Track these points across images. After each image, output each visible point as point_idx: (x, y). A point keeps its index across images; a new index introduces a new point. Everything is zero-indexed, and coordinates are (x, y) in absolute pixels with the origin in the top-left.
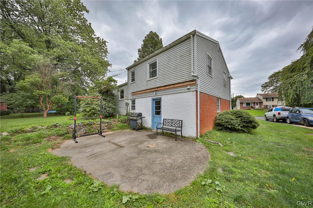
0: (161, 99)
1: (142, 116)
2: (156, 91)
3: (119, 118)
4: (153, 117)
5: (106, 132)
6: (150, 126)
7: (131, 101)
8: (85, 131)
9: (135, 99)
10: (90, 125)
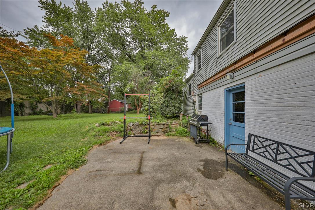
0: (244, 87)
1: (209, 121)
2: (231, 72)
3: (182, 119)
4: (228, 126)
5: (160, 135)
6: (222, 141)
7: (198, 96)
8: (139, 131)
9: (201, 94)
10: (145, 126)
